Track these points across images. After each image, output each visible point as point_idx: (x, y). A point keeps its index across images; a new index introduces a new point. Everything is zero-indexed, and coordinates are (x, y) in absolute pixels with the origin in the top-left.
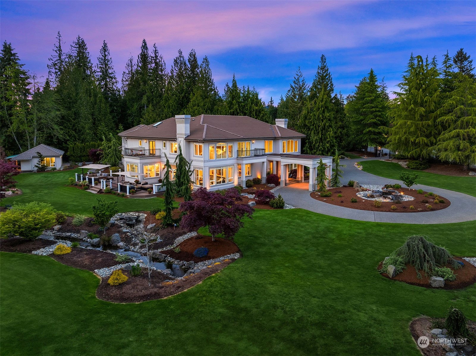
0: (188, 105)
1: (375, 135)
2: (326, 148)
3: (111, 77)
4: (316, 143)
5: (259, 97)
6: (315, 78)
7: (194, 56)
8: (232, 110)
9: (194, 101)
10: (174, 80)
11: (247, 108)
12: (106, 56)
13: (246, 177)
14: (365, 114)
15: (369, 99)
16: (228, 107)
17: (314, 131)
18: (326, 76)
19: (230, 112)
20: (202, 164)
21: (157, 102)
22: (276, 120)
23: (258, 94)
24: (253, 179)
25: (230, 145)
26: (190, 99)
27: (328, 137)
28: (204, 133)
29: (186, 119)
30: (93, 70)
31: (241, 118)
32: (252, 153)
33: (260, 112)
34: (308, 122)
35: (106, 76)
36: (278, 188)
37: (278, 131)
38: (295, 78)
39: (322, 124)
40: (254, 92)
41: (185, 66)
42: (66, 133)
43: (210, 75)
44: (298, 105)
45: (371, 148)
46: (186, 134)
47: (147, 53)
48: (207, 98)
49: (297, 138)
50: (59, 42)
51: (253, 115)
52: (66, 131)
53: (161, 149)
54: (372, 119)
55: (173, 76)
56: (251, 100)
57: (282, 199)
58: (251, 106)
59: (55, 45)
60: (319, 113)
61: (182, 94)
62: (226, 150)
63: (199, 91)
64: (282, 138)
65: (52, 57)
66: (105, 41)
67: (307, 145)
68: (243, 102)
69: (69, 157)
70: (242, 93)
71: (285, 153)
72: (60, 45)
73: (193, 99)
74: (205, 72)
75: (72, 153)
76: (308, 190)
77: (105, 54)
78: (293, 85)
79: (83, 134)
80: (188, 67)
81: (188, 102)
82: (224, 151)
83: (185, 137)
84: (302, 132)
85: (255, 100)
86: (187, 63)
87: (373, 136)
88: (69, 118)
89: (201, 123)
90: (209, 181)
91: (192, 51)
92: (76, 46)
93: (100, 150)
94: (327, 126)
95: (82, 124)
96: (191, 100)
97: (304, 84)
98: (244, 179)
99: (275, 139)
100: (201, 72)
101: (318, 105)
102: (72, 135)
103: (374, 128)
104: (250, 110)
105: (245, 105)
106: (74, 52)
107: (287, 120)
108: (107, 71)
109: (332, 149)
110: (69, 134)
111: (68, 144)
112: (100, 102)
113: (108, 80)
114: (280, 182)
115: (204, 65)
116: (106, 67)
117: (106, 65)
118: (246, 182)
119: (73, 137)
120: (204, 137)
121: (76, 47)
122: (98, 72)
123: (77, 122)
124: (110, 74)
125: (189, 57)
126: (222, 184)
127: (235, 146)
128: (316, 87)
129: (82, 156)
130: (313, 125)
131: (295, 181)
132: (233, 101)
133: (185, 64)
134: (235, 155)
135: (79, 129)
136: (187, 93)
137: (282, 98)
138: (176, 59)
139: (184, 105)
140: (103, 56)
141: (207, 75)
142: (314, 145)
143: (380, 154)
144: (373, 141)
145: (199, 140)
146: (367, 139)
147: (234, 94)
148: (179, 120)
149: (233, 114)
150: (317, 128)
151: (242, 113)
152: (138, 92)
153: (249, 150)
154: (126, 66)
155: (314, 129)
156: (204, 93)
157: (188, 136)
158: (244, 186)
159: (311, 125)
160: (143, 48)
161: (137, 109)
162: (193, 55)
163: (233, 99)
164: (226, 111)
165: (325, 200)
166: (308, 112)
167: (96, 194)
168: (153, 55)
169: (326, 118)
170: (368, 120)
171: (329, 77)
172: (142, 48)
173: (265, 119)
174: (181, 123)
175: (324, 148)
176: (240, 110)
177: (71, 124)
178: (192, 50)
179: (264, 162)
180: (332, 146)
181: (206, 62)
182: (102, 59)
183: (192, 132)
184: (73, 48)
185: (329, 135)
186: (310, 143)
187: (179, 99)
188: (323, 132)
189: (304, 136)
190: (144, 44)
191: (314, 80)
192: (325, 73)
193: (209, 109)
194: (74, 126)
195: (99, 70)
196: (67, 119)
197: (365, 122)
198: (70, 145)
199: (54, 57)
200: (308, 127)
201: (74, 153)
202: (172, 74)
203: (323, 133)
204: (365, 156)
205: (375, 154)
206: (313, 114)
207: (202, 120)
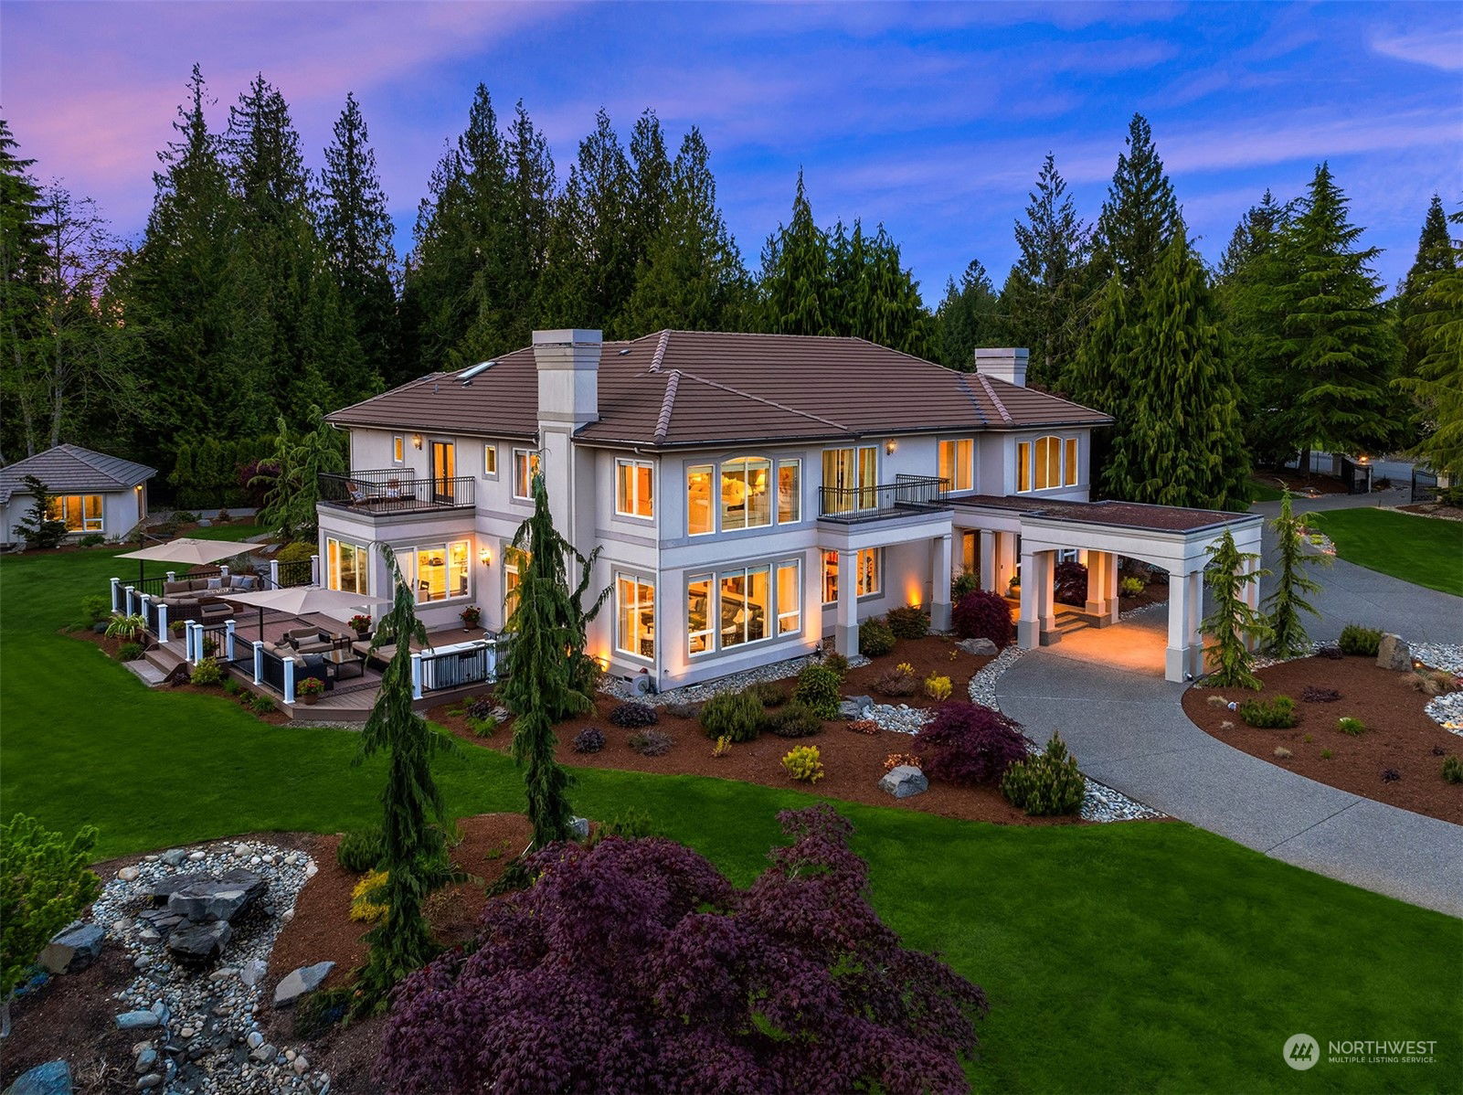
0: (627, 301)
1: (1344, 409)
2: (1209, 472)
3: (370, 214)
4: (1160, 449)
5: (903, 267)
6: (1108, 200)
7: (655, 133)
8: (792, 316)
9: (648, 286)
10: (581, 217)
11: (854, 309)
12: (353, 143)
13: (860, 601)
14: (1303, 332)
15: (1319, 276)
16: (777, 302)
17: (1151, 397)
18: (1153, 190)
19: (786, 323)
20: (649, 558)
21: (521, 295)
22: (978, 352)
23: (896, 254)
24: (893, 613)
25: (787, 463)
26: (635, 280)
27: (1218, 425)
28: (665, 411)
29: (577, 345)
30: (310, 191)
31: (829, 343)
32: (885, 499)
33: (906, 322)
34: (1122, 365)
35: (353, 212)
36: (1009, 657)
37: (996, 400)
38: (1035, 200)
39: (1185, 371)
40: (884, 246)
41: (621, 166)
42: (173, 404)
43: (709, 193)
44: (1048, 298)
45: (1322, 458)
46: (577, 417)
47: (490, 128)
48: (697, 275)
49: (1077, 426)
50: (197, 101)
51: (879, 334)
52: (171, 395)
53: (479, 478)
54: (1332, 349)
55: (576, 201)
56: (869, 275)
57: (1072, 763)
58: (869, 299)
59: (179, 107)
60: (1171, 326)
61: (606, 263)
62: (767, 485)
63: (667, 252)
64: (1015, 429)
65: (169, 150)
66: (351, 94)
67: (1122, 457)
68: (836, 286)
69: (176, 489)
70: (832, 250)
71: (1028, 491)
72: (198, 109)
73: (645, 280)
74: (692, 185)
75: (188, 474)
76: (1162, 674)
77: (351, 138)
78: (1028, 224)
79: (234, 405)
80: (631, 171)
81: (627, 292)
82: (757, 490)
83: (573, 427)
84: (1091, 403)
85: (887, 276)
86: (629, 157)
87: (1338, 416)
88: (185, 350)
89: (655, 365)
90: (686, 637)
91: (645, 117)
92: (248, 110)
93: (265, 472)
94: (1210, 380)
95: (229, 367)
96: (639, 285)
97: (1068, 221)
98: (851, 618)
99: (985, 433)
100: (677, 188)
101: (1166, 291)
102: (195, 409)
103: (1341, 385)
104: (866, 315)
105: (844, 296)
106: (241, 129)
107: (1025, 352)
108: (356, 192)
109: (1229, 475)
110: (181, 406)
111: (177, 444)
112: (322, 294)
113: (360, 223)
114: (1016, 628)
115: (688, 160)
116: (352, 179)
117: (354, 173)
118: (862, 630)
119: (195, 415)
120: (661, 429)
121: (247, 114)
122: (328, 196)
123: (214, 364)
124: (368, 202)
125: (636, 135)
126: (747, 643)
127: (808, 464)
128: (1111, 232)
129: (227, 487)
130: (1145, 374)
131: (1081, 618)
132: (797, 278)
133: (621, 162)
134: (810, 510)
135: (219, 389)
136: (624, 259)
137: (952, 286)
138: (586, 142)
139: (615, 303)
140: (343, 144)
141: (698, 197)
142: (1153, 461)
143: (1364, 482)
144: (1337, 433)
145: (639, 447)
146: (1314, 427)
147: (801, 251)
148: (547, 352)
149: (797, 328)
150: (1164, 383)
151: (833, 328)
152: (458, 260)
153: (873, 489)
154: (432, 181)
155: (1151, 390)
156: (688, 259)
157: (590, 424)
158: (849, 649)
159: (1134, 375)
160: (478, 114)
161: (451, 317)
162: (649, 134)
163: (796, 271)
164: (766, 318)
165: (1280, 750)
166: (1118, 323)
167: (158, 688)
168: (515, 139)
169: (1204, 346)
170: (1319, 356)
171: (1167, 194)
172: (475, 113)
173: (929, 350)
174: (558, 364)
175: (1197, 470)
176: (823, 314)
177: (192, 373)
178: (646, 113)
179: (941, 538)
180: (1231, 462)
181: (696, 149)
182: (341, 155)
183: (608, 407)
184: (237, 115)
185: (1219, 414)
186: (1136, 449)
187: (595, 282)
188: (1190, 405)
189: (1104, 418)
190: (480, 100)
191: (1104, 206)
192: (1147, 179)
193: (704, 315)
194: (202, 377)
195: (329, 191)
196: (176, 352)
197: (1305, 361)
198: (184, 447)
199: (177, 148)
200: (1116, 382)
201: (196, 473)
202: (572, 194)
203: (1193, 409)
204: (1309, 492)
205: (1345, 481)
206: (1143, 330)
207: (658, 355)
